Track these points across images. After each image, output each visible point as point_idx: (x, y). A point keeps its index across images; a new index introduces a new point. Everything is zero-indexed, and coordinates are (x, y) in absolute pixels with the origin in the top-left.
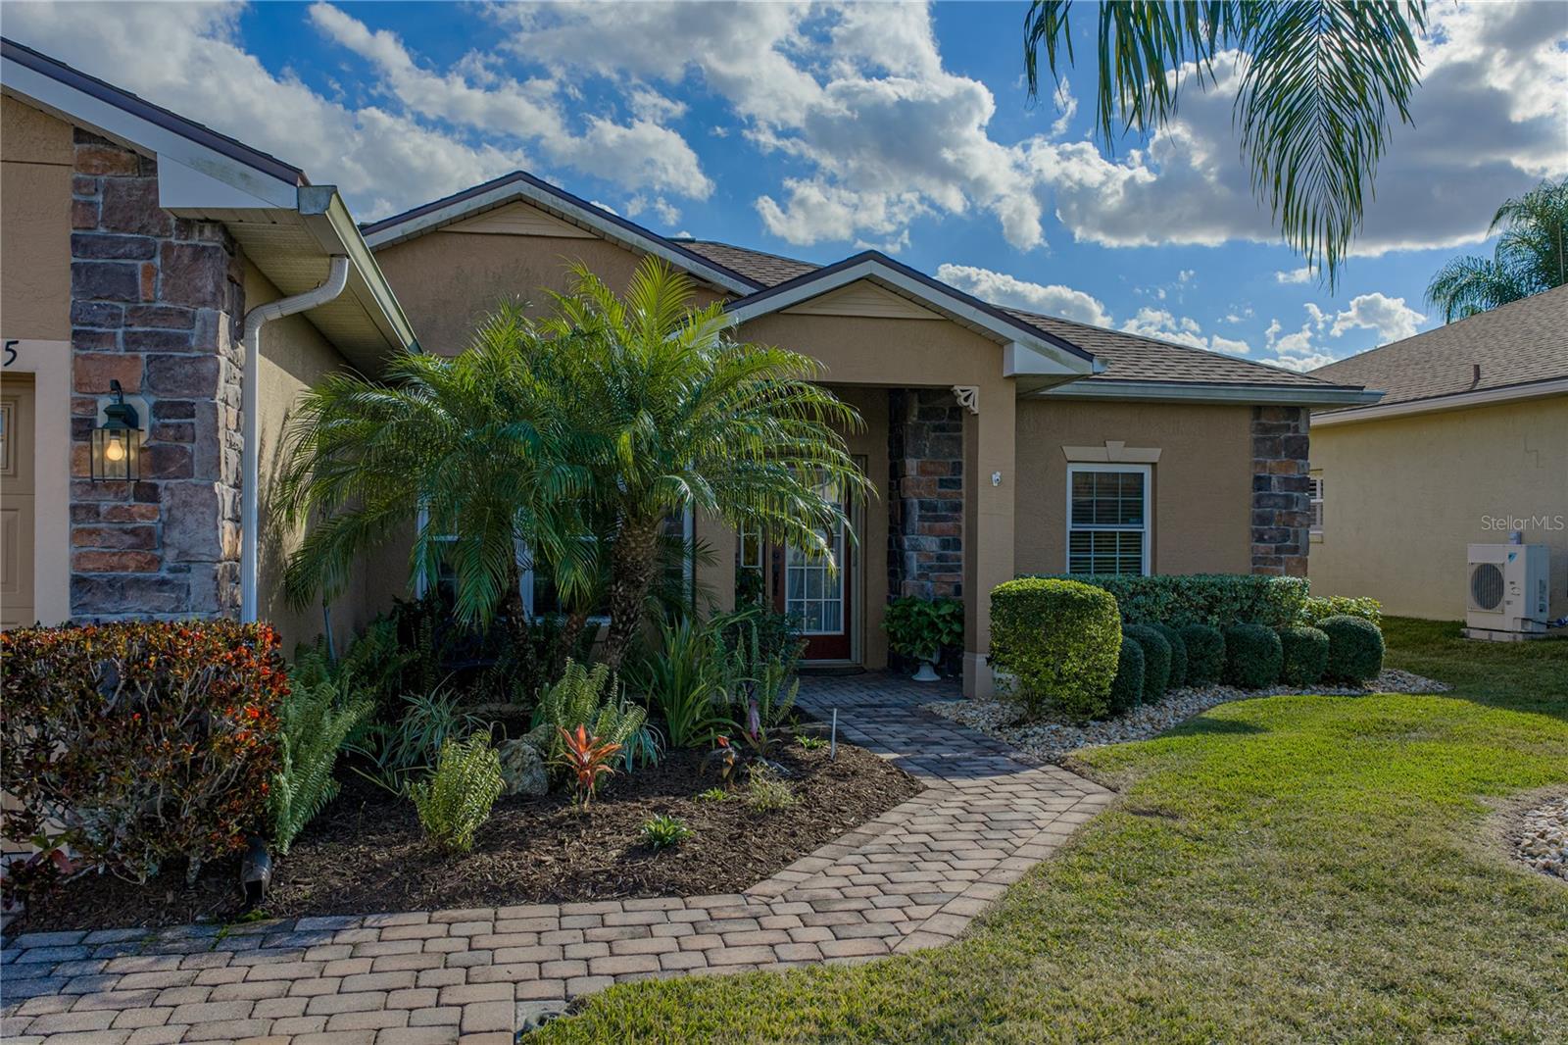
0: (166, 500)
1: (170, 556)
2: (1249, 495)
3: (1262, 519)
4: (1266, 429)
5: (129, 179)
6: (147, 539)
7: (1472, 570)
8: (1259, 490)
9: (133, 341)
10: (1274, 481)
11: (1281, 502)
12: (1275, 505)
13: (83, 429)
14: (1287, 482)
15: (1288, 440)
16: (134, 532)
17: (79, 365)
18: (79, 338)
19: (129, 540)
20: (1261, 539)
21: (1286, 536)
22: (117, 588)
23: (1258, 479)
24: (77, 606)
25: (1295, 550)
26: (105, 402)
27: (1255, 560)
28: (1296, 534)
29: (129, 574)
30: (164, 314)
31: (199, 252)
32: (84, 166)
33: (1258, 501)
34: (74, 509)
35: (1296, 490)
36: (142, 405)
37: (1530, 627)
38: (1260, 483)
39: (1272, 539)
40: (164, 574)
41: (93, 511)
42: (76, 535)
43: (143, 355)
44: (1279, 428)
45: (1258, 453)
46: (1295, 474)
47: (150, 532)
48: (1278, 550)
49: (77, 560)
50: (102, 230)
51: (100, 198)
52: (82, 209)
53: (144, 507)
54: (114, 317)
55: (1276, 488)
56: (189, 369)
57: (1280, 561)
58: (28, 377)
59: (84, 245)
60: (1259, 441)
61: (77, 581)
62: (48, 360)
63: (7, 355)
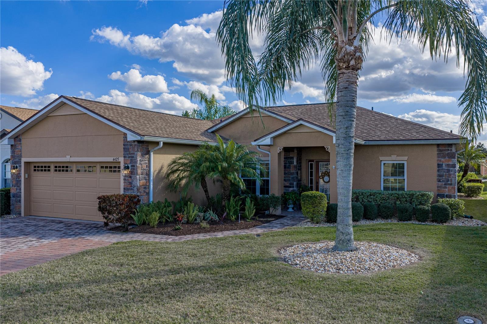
0: (132, 178)
1: (133, 185)
2: (436, 168)
3: (439, 176)
4: (441, 151)
8: (439, 167)
9: (129, 157)
10: (444, 165)
11: (446, 171)
12: (444, 172)
14: (448, 165)
15: (448, 153)
16: (129, 182)
17: (124, 160)
18: (124, 157)
20: (440, 182)
21: (448, 180)
22: (128, 189)
23: (438, 164)
24: (124, 192)
25: (451, 184)
26: (126, 165)
27: (438, 187)
28: (451, 180)
30: (132, 153)
31: (135, 145)
33: (438, 171)
34: (124, 180)
35: (451, 167)
36: (130, 165)
38: (439, 166)
39: (443, 181)
40: (132, 188)
41: (126, 180)
42: (124, 183)
43: (130, 159)
44: (445, 150)
45: (438, 157)
46: (451, 163)
47: (130, 182)
48: (445, 184)
49: (124, 186)
50: (126, 143)
52: (124, 140)
53: (130, 179)
54: (127, 154)
55: (444, 167)
56: (134, 161)
57: (446, 188)
58: (120, 162)
59: (124, 145)
60: (438, 154)
61: (124, 188)
62: (121, 160)
63: (118, 160)
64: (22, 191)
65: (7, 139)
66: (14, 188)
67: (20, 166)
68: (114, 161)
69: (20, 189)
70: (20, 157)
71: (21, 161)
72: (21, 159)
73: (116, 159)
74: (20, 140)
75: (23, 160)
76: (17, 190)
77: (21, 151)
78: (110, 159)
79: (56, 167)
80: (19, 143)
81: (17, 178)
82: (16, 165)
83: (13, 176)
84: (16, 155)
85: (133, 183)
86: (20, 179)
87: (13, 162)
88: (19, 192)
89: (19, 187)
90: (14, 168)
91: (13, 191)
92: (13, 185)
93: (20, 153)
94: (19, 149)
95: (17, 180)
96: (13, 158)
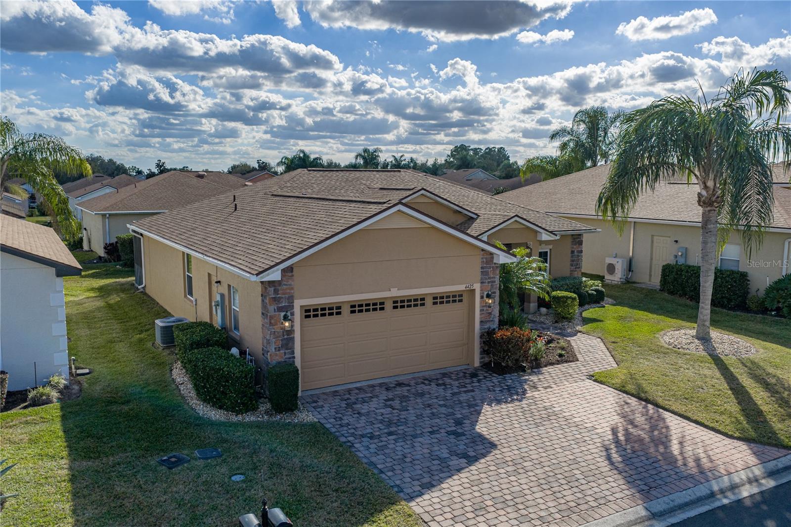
0: (492, 308)
1: (492, 316)
2: (570, 255)
3: (573, 261)
4: (574, 239)
5: (489, 256)
6: (490, 314)
7: (606, 265)
8: (572, 254)
9: (489, 282)
10: (575, 251)
11: (576, 256)
13: (482, 297)
14: (578, 251)
15: (579, 241)
17: (481, 287)
18: (482, 283)
19: (488, 314)
22: (486, 322)
23: (572, 251)
24: (481, 325)
25: (579, 268)
26: (486, 293)
27: (571, 271)
29: (488, 319)
30: (493, 277)
32: (483, 255)
33: (572, 257)
34: (481, 310)
35: (579, 253)
36: (490, 293)
37: (622, 280)
38: (573, 252)
39: (574, 265)
40: (491, 319)
41: (483, 310)
42: (481, 315)
43: (490, 285)
44: (577, 238)
45: (572, 245)
46: (580, 249)
48: (576, 268)
49: (481, 318)
50: (486, 265)
52: (483, 262)
53: (489, 309)
54: (486, 279)
55: (576, 253)
58: (475, 290)
59: (482, 268)
60: (572, 242)
61: (481, 322)
62: (477, 287)
63: (472, 287)
64: (295, 355)
65: (280, 271)
66: (277, 352)
67: (292, 314)
68: (467, 289)
69: (293, 353)
70: (291, 299)
71: (293, 306)
72: (293, 302)
73: (470, 286)
74: (292, 272)
75: (298, 304)
76: (285, 353)
77: (292, 289)
78: (462, 287)
79: (352, 307)
80: (290, 274)
81: (284, 336)
82: (283, 314)
83: (276, 333)
84: (283, 296)
85: (493, 313)
86: (292, 336)
87: (275, 309)
88: (290, 358)
89: (290, 349)
90: (286, 318)
91: (277, 358)
92: (275, 348)
93: (292, 291)
94: (290, 285)
95: (284, 339)
96: (275, 301)
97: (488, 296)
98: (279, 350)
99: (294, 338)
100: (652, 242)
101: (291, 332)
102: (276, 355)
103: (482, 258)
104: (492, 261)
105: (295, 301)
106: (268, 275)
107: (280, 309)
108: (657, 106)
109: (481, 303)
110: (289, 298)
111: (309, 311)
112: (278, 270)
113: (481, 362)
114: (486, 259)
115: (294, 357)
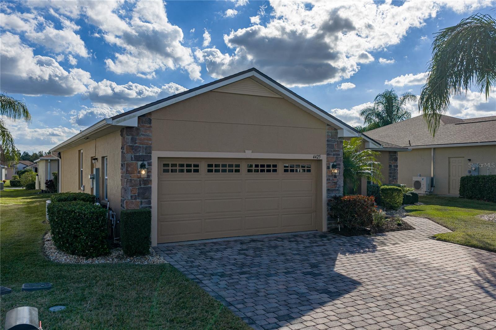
0: (337, 178)
1: (338, 186)
2: (388, 168)
3: (391, 173)
4: (391, 156)
5: (334, 131)
6: (336, 183)
9: (334, 155)
10: (392, 166)
12: (392, 170)
13: (328, 168)
14: (394, 166)
15: (394, 158)
17: (327, 158)
18: (328, 154)
19: (334, 184)
20: (390, 177)
21: (394, 176)
22: (333, 191)
23: (390, 165)
24: (328, 193)
25: (396, 179)
26: (331, 164)
29: (334, 188)
30: (337, 150)
31: (341, 141)
32: (329, 129)
33: (390, 170)
34: (327, 179)
35: (396, 167)
36: (335, 164)
37: (427, 193)
38: (390, 166)
39: (392, 177)
40: (337, 189)
41: (329, 179)
42: (327, 183)
43: (335, 157)
44: (393, 156)
45: (390, 160)
46: (396, 165)
48: (393, 179)
49: (327, 187)
50: (330, 139)
51: (330, 134)
52: (328, 135)
53: (335, 179)
54: (331, 151)
55: (393, 167)
56: (340, 159)
57: (393, 181)
58: (322, 160)
59: (328, 141)
61: (328, 190)
62: (324, 158)
63: (319, 157)
64: (152, 205)
65: (137, 119)
66: (134, 201)
67: (150, 164)
68: (315, 159)
69: (150, 202)
70: (149, 150)
71: (151, 156)
72: (151, 153)
73: (317, 157)
74: (150, 121)
75: (155, 155)
76: (141, 203)
77: (150, 140)
78: (310, 157)
79: (209, 166)
80: (149, 125)
81: (140, 185)
82: (140, 163)
83: (133, 182)
84: (141, 146)
85: (338, 183)
86: (149, 186)
87: (132, 158)
88: (146, 207)
89: (146, 199)
90: (143, 166)
91: (133, 206)
92: (131, 196)
93: (150, 142)
94: (147, 135)
95: (141, 188)
96: (132, 149)
97: (334, 167)
98: (135, 199)
99: (151, 188)
100: (449, 163)
101: (147, 181)
102: (132, 203)
103: (328, 132)
104: (337, 135)
105: (153, 152)
106: (125, 120)
107: (137, 158)
108: (466, 24)
109: (327, 173)
110: (146, 149)
111: (167, 165)
112: (134, 116)
113: (328, 228)
114: (331, 133)
115: (151, 207)
